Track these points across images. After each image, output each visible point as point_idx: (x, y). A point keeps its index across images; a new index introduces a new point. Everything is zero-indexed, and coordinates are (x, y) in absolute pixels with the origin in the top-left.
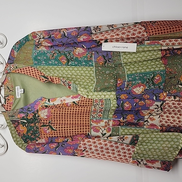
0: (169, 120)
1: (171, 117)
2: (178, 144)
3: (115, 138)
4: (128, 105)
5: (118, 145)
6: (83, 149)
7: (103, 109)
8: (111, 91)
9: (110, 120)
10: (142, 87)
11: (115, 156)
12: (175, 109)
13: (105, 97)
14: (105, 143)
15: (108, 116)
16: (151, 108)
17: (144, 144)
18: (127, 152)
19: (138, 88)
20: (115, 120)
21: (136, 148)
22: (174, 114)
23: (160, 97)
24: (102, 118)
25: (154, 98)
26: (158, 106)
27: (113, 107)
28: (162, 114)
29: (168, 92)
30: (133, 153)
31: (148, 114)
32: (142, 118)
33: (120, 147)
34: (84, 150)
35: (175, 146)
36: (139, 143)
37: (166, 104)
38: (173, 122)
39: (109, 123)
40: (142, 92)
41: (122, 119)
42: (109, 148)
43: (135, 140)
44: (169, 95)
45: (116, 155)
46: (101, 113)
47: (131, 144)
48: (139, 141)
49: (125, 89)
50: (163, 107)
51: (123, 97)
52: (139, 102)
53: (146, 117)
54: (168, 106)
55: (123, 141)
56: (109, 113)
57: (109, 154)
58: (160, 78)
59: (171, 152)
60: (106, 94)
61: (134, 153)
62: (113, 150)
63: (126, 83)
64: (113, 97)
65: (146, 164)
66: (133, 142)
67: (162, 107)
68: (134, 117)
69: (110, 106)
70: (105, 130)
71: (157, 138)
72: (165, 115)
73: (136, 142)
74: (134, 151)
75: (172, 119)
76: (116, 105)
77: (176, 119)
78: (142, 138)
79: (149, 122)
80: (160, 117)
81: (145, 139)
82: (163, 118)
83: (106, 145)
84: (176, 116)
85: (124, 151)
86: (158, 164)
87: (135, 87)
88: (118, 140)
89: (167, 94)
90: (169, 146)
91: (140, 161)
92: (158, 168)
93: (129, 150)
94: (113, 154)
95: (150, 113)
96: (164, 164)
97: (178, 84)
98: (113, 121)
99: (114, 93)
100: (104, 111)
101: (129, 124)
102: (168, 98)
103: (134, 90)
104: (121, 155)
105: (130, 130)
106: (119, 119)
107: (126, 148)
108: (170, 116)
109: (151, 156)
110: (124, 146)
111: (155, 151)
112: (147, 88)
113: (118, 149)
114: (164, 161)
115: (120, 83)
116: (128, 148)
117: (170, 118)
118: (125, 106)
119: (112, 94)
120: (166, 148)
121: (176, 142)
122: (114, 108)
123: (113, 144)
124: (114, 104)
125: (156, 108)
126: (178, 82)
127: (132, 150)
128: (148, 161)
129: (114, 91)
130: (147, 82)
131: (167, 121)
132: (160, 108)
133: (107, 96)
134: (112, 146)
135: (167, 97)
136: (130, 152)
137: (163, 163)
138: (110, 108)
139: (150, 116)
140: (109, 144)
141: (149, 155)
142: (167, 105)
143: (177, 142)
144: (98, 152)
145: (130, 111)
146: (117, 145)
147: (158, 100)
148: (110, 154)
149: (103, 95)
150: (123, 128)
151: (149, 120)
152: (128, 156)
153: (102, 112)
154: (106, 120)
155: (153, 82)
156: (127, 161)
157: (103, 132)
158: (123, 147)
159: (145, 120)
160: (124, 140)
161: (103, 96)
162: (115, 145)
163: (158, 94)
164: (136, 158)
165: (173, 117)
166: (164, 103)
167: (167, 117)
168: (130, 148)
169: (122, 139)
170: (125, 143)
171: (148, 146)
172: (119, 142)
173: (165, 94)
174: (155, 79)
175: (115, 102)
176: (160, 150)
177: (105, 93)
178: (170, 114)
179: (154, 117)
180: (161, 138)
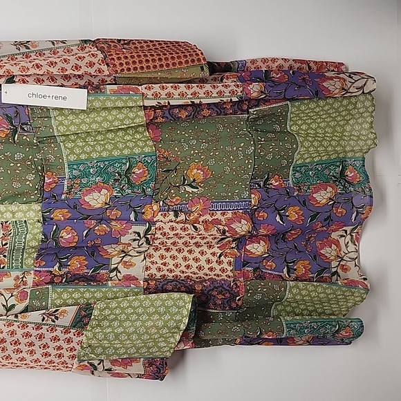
0: (165, 264)
1: (171, 257)
2: (178, 317)
3: (35, 316)
4: (70, 236)
5: (44, 331)
7: (8, 246)
8: (30, 202)
9: (28, 272)
10: (104, 191)
11: (35, 357)
12: (177, 240)
13: (14, 217)
14: (11, 328)
15: (22, 263)
16: (124, 239)
17: (106, 323)
18: (65, 346)
19: (96, 195)
20: (40, 271)
21: (86, 336)
22: (177, 250)
23: (143, 213)
24: (6, 268)
25: (132, 217)
26: (139, 235)
27: (32, 240)
28: (151, 251)
29: (161, 202)
30: (78, 347)
31: (118, 254)
32: (105, 264)
33: (49, 335)
35: (172, 324)
36: (94, 323)
37: (156, 229)
38: (173, 268)
39: (24, 279)
40: (106, 203)
41: (56, 267)
42: (21, 340)
43: (85, 316)
44: (165, 210)
45: (37, 356)
46: (5, 256)
47: (74, 327)
48: (93, 317)
49: (63, 197)
50: (151, 237)
51: (58, 215)
52: (95, 226)
53: (115, 260)
54: (161, 234)
55: (54, 322)
56: (25, 255)
57: (21, 355)
58: (144, 172)
59: (164, 337)
60: (16, 208)
61: (82, 347)
62: (31, 344)
63: (66, 182)
64: (35, 217)
65: (109, 370)
66: (79, 322)
67: (149, 236)
68: (86, 263)
69: (25, 238)
70: (12, 296)
71: (134, 308)
72: (157, 254)
73: (86, 320)
74: (80, 343)
75: (171, 262)
76: (41, 236)
77: (180, 261)
78: (101, 310)
79: (120, 272)
80: (145, 258)
81: (107, 312)
82: (152, 260)
83: (13, 333)
84: (180, 256)
85: (58, 344)
86: (138, 368)
87: (89, 192)
88: (43, 320)
89: (160, 206)
90: (160, 323)
91: (96, 363)
92: (139, 376)
93: (69, 341)
94: (32, 352)
95: (123, 251)
96: (151, 364)
97: (183, 184)
98: (35, 274)
99: (37, 207)
100: (12, 251)
101: (74, 279)
102: (162, 215)
103: (87, 199)
104: (50, 355)
105: (73, 292)
106: (51, 269)
107: (62, 337)
108: (168, 254)
109: (122, 351)
110: (58, 333)
111: (129, 339)
112: (117, 193)
113: (44, 341)
114: (152, 359)
115: (50, 184)
116: (68, 336)
117: (168, 260)
118: (62, 237)
119: (32, 210)
120: (154, 331)
121: (174, 314)
122: (34, 243)
123: (30, 329)
124: (34, 235)
125: (135, 240)
126: (185, 180)
127: (76, 339)
128: (114, 362)
129: (37, 201)
130: (116, 180)
131: (162, 266)
132: (144, 239)
133: (19, 215)
134: (28, 335)
135: (160, 213)
136: (71, 345)
137: (150, 362)
138: (24, 243)
139: (124, 257)
140: (20, 332)
141: (116, 349)
142: (159, 232)
143: (176, 314)
145: (75, 248)
146: (40, 332)
147: (139, 221)
148: (24, 355)
149: (9, 211)
150: (59, 290)
151: (121, 267)
152: (67, 354)
153: (6, 254)
154: (19, 273)
155: (129, 179)
156: (67, 367)
157: (7, 301)
158: (54, 334)
159: (113, 267)
160: (57, 318)
161: (9, 215)
162: (34, 333)
163: (140, 206)
164: (86, 358)
165: (174, 258)
166: (152, 228)
167: (162, 257)
168: (71, 335)
169: (53, 317)
170: (59, 326)
171: (114, 328)
172: (44, 324)
173: (155, 208)
174: (134, 173)
175: (38, 228)
176: (140, 335)
177: (13, 208)
178: (168, 250)
179: (134, 260)
180: (142, 307)
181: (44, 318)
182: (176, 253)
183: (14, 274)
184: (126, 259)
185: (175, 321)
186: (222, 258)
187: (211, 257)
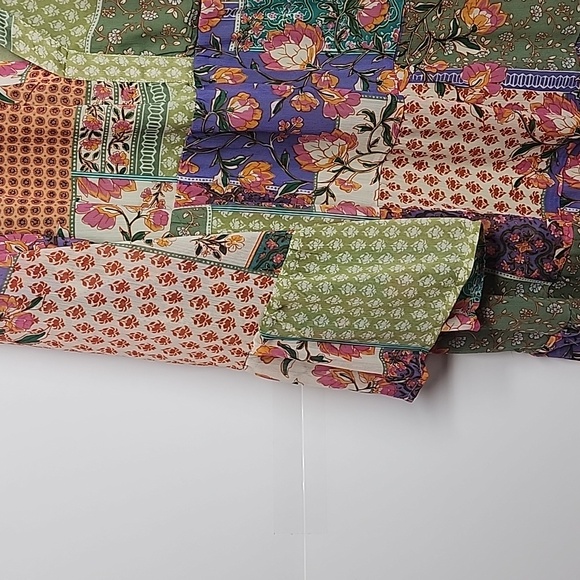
0: (414, 191)
1: (425, 178)
2: (453, 259)
3: (185, 244)
4: (247, 108)
5: (199, 273)
6: (31, 297)
7: (133, 119)
8: (173, 53)
9: (168, 185)
10: (306, 41)
11: (182, 323)
12: (441, 141)
13: (143, 76)
14: (139, 264)
15: (156, 165)
17: (312, 267)
18: (239, 304)
19: (290, 47)
20: (189, 184)
21: (277, 284)
22: (436, 168)
23: (380, 83)
24: (127, 172)
25: (359, 86)
26: (373, 119)
27: (177, 111)
28: (389, 166)
29: (412, 69)
30: (262, 308)
31: (329, 165)
32: (308, 180)
33: (207, 283)
34: (35, 302)
35: (443, 268)
36: (292, 265)
37: (405, 107)
38: (429, 199)
39: (160, 197)
40: (309, 65)
41: (219, 177)
42: (158, 288)
43: (275, 251)
44: (420, 80)
45: (186, 321)
46: (126, 147)
47: (256, 269)
48: (290, 253)
49: (232, 47)
50: (395, 126)
51: (223, 75)
52: (293, 95)
53: (323, 178)
54: (414, 121)
55: (218, 257)
56: (164, 150)
57: (155, 318)
58: (381, 7)
59: (424, 298)
60: (148, 62)
61: (269, 308)
62: (175, 297)
63: (238, 17)
64: (182, 77)
65: (320, 359)
66: (263, 261)
67: (390, 124)
68: (272, 176)
69: (165, 107)
70: (138, 217)
71: (368, 240)
72: (400, 171)
73: (277, 259)
74: (266, 298)
75: (426, 189)
76: (194, 106)
77: (442, 187)
78: (306, 240)
79: (333, 196)
80: (378, 177)
81: (317, 245)
82: (391, 181)
83: (142, 273)
84: (443, 178)
85: (225, 299)
86: (372, 363)
87: (280, 40)
88: (198, 252)
89: (410, 73)
90: (419, 268)
91: (293, 345)
92: (373, 385)
93: (246, 294)
94: (176, 313)
95: (339, 160)
97: (453, 38)
98: (179, 189)
99: (186, 62)
100: (136, 131)
101: (252, 198)
102: (413, 88)
103: (275, 54)
104: (209, 322)
105: (251, 220)
106: (207, 181)
107: (234, 286)
108: (421, 174)
109: (343, 323)
110: (225, 278)
111: (358, 294)
112: (330, 47)
113: (199, 293)
114: (398, 351)
115: (209, 17)
116: (243, 285)
117: (421, 184)
118: (232, 110)
119: (177, 66)
120: (407, 279)
121: (446, 254)
122: (181, 119)
123: (173, 268)
124: (181, 104)
125: (365, 128)
126: (456, 27)
127: (258, 292)
128: (326, 344)
129: (184, 52)
130: (329, 20)
131: (408, 194)
132: (381, 128)
133: (153, 73)
134: (169, 279)
135: (410, 85)
136: (250, 303)
137: (392, 355)
138: (164, 115)
139: (339, 171)
140: (155, 272)
141: (332, 318)
142: (409, 118)
143: (450, 252)
144: (103, 308)
146: (192, 274)
148: (161, 318)
149: (135, 65)
150: (224, 214)
151: (334, 187)
152: (241, 321)
153: (129, 142)
154: (150, 185)
155: (353, 19)
156: (239, 352)
157: (129, 225)
158: (218, 281)
159: (320, 186)
160: (224, 249)
161: (134, 73)
162: (181, 275)
163: (373, 72)
164: (275, 333)
165: (431, 180)
166: (399, 105)
167: (409, 177)
168: (250, 283)
169: (217, 248)
170: (228, 266)
171: (329, 275)
172: (201, 261)
173: (401, 75)
174: (362, 7)
175: (187, 94)
176: (380, 287)
177: (142, 60)
178: (419, 165)
179: (357, 179)
180: (383, 238)
181: (200, 248)
182: (435, 173)
183: (143, 185)
184: (343, 176)
185: (448, 264)
186: (522, 187)
187: (500, 185)
